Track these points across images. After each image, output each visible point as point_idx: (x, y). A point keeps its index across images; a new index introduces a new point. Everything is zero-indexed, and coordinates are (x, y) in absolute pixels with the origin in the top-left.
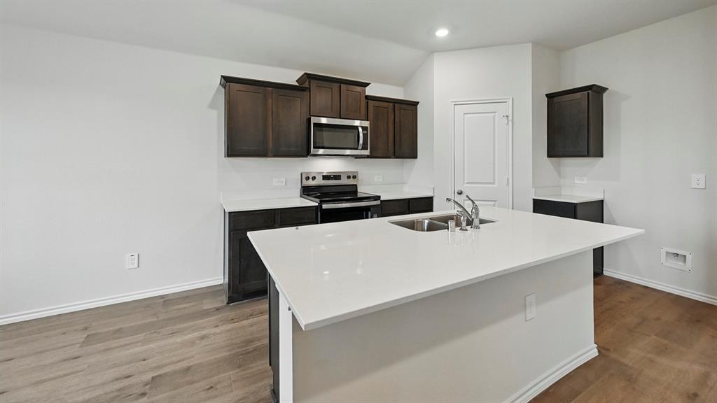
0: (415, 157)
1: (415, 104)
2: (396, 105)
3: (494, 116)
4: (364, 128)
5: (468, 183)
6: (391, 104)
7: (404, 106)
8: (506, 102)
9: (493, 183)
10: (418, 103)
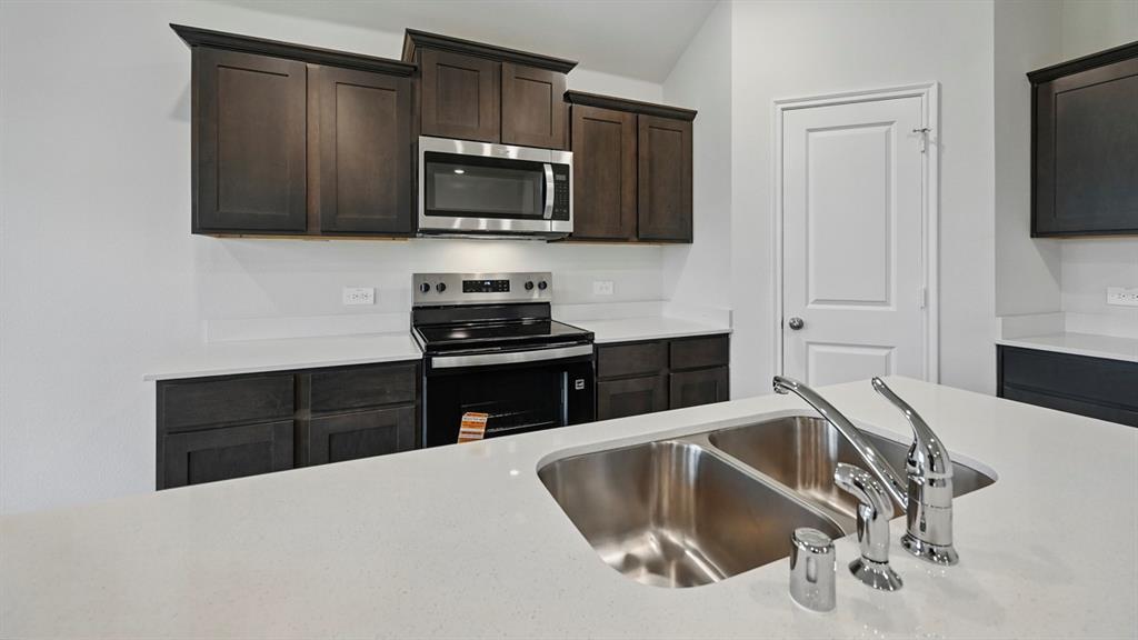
0: (688, 239)
1: (689, 116)
2: (640, 116)
3: (888, 133)
4: (560, 169)
5: (817, 301)
6: (629, 116)
7: (659, 121)
8: (920, 95)
9: (885, 303)
10: (695, 113)
